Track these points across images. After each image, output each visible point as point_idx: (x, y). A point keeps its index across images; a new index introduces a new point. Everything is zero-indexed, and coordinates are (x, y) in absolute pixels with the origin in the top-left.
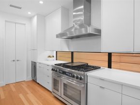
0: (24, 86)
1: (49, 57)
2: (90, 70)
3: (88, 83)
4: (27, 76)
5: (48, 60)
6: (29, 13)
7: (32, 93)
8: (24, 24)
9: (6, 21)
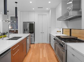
0: (45, 46)
1: (58, 32)
2: (72, 42)
3: (67, 50)
4: (47, 41)
5: (57, 34)
6: (47, 9)
7: (46, 49)
8: (46, 15)
9: (38, 15)
